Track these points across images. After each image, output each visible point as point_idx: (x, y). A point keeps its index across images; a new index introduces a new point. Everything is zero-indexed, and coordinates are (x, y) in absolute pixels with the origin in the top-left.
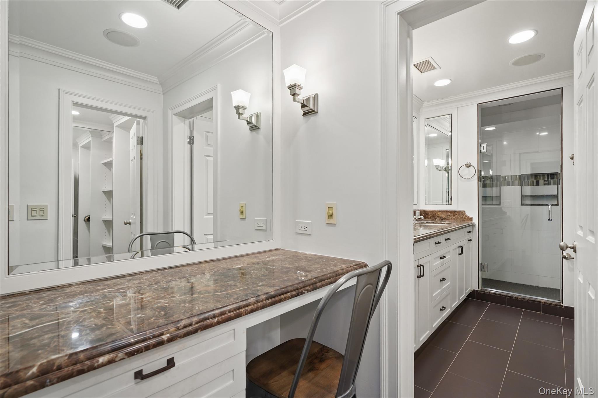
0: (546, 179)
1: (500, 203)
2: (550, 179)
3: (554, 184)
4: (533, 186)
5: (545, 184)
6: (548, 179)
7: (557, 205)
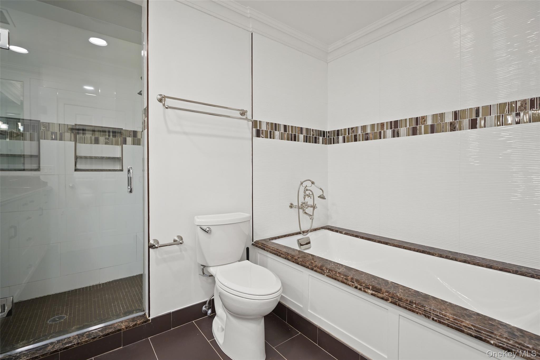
0: (107, 137)
1: (39, 167)
2: (111, 137)
3: (117, 144)
4: (91, 144)
5: (106, 143)
6: (109, 136)
7: (122, 170)
